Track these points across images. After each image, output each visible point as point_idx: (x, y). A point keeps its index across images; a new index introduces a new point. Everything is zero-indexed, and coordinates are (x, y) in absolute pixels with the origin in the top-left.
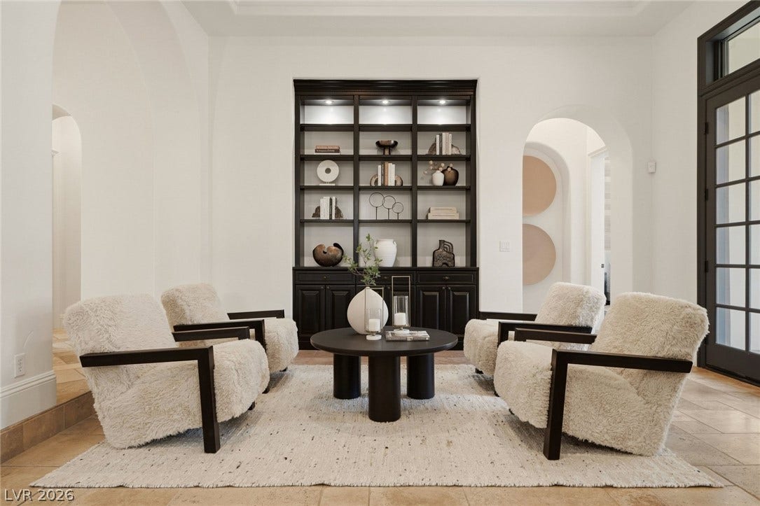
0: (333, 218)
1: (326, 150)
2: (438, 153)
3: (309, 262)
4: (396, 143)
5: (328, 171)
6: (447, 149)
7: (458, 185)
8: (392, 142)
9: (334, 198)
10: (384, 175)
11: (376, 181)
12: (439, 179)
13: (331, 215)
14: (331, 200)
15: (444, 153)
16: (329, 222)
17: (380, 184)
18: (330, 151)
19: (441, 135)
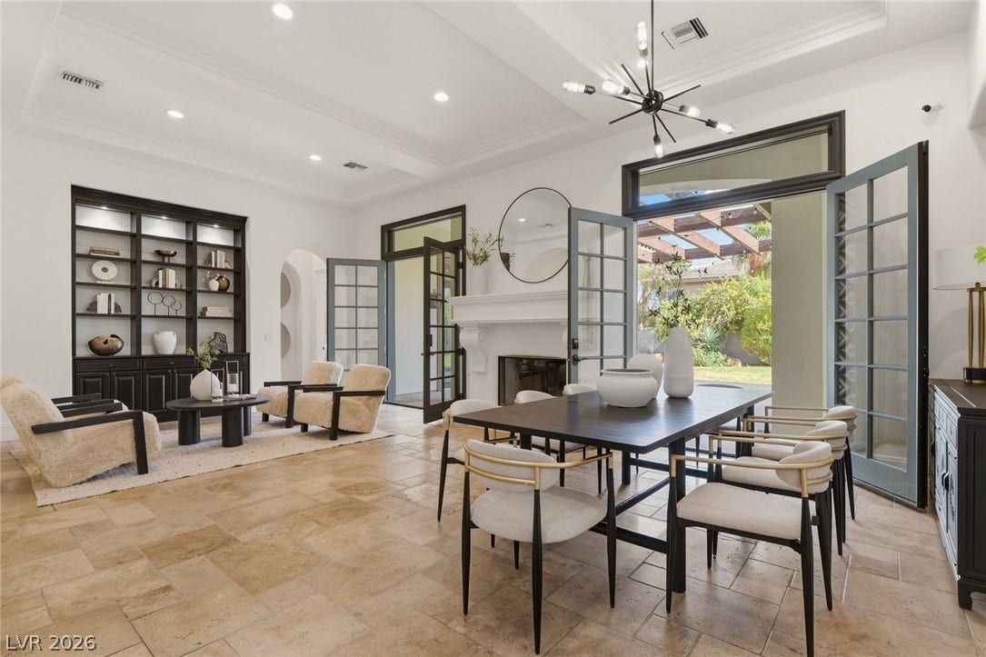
0: (113, 312)
1: (105, 252)
2: (213, 266)
3: (83, 352)
4: (175, 253)
5: (105, 270)
6: (221, 263)
7: (228, 291)
8: (172, 252)
9: (113, 295)
10: (165, 278)
11: (157, 283)
12: (215, 285)
13: (109, 310)
14: (110, 296)
15: (218, 266)
16: (109, 315)
17: (160, 286)
18: (109, 253)
19: (216, 252)
